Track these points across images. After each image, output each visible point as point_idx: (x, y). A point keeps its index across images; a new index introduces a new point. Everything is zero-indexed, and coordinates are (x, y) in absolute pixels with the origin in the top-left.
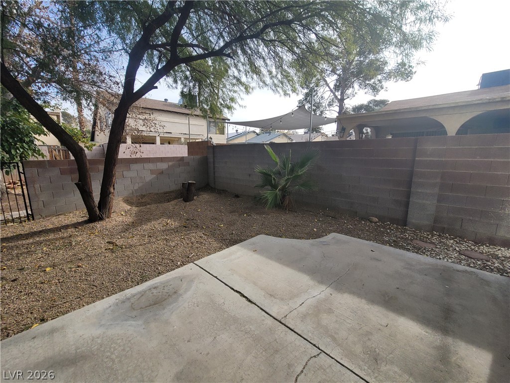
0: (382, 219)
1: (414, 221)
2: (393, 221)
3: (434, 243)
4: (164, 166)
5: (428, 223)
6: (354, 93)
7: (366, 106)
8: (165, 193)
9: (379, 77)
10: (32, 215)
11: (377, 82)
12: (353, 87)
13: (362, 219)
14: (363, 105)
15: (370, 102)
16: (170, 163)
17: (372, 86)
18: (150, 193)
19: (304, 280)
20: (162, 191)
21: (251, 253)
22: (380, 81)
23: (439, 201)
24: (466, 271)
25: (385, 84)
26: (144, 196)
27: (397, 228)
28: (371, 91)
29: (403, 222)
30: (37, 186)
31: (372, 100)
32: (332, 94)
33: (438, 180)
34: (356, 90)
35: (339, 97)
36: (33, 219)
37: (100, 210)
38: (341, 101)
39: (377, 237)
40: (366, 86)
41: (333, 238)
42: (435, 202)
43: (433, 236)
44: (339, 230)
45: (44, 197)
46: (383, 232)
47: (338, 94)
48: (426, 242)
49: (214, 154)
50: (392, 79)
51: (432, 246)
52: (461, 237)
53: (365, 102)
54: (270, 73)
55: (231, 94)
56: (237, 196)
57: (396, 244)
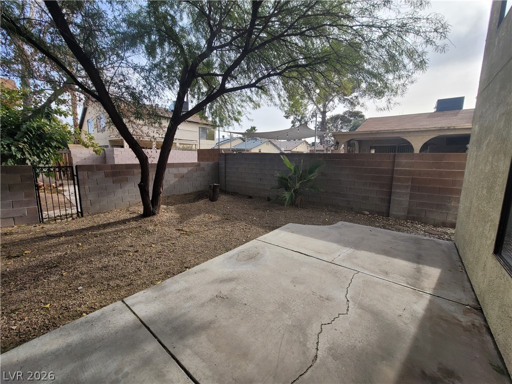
0: (371, 212)
1: (394, 213)
2: (380, 213)
3: (408, 227)
4: (184, 171)
5: (403, 214)
6: (334, 106)
7: (342, 116)
8: (186, 195)
9: (355, 94)
10: (82, 212)
11: (354, 98)
12: (333, 101)
13: (358, 213)
14: (339, 115)
15: (345, 113)
16: (190, 168)
17: (350, 101)
18: (173, 195)
19: (335, 246)
20: (182, 193)
21: (291, 234)
22: (357, 97)
23: (410, 198)
24: (429, 240)
25: (361, 100)
26: (168, 197)
27: (383, 218)
28: (349, 105)
29: (387, 214)
30: (87, 187)
31: (347, 111)
32: (315, 107)
33: (410, 184)
34: (336, 104)
35: (322, 110)
36: (82, 216)
37: (153, 207)
38: (324, 113)
39: (371, 223)
40: (344, 100)
41: (342, 224)
42: (408, 199)
43: (407, 223)
44: (343, 220)
45: (91, 197)
46: (374, 221)
47: (320, 106)
48: (404, 226)
49: (225, 161)
50: (367, 97)
51: (407, 228)
52: (426, 223)
53: (341, 113)
54: (279, 96)
55: (239, 108)
56: (250, 197)
57: (384, 227)
